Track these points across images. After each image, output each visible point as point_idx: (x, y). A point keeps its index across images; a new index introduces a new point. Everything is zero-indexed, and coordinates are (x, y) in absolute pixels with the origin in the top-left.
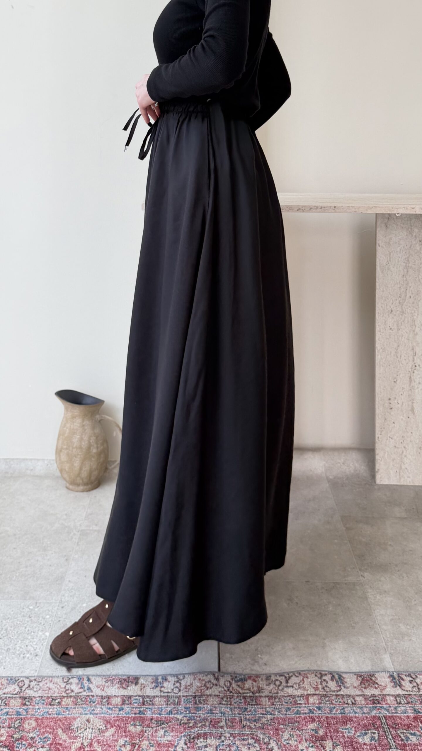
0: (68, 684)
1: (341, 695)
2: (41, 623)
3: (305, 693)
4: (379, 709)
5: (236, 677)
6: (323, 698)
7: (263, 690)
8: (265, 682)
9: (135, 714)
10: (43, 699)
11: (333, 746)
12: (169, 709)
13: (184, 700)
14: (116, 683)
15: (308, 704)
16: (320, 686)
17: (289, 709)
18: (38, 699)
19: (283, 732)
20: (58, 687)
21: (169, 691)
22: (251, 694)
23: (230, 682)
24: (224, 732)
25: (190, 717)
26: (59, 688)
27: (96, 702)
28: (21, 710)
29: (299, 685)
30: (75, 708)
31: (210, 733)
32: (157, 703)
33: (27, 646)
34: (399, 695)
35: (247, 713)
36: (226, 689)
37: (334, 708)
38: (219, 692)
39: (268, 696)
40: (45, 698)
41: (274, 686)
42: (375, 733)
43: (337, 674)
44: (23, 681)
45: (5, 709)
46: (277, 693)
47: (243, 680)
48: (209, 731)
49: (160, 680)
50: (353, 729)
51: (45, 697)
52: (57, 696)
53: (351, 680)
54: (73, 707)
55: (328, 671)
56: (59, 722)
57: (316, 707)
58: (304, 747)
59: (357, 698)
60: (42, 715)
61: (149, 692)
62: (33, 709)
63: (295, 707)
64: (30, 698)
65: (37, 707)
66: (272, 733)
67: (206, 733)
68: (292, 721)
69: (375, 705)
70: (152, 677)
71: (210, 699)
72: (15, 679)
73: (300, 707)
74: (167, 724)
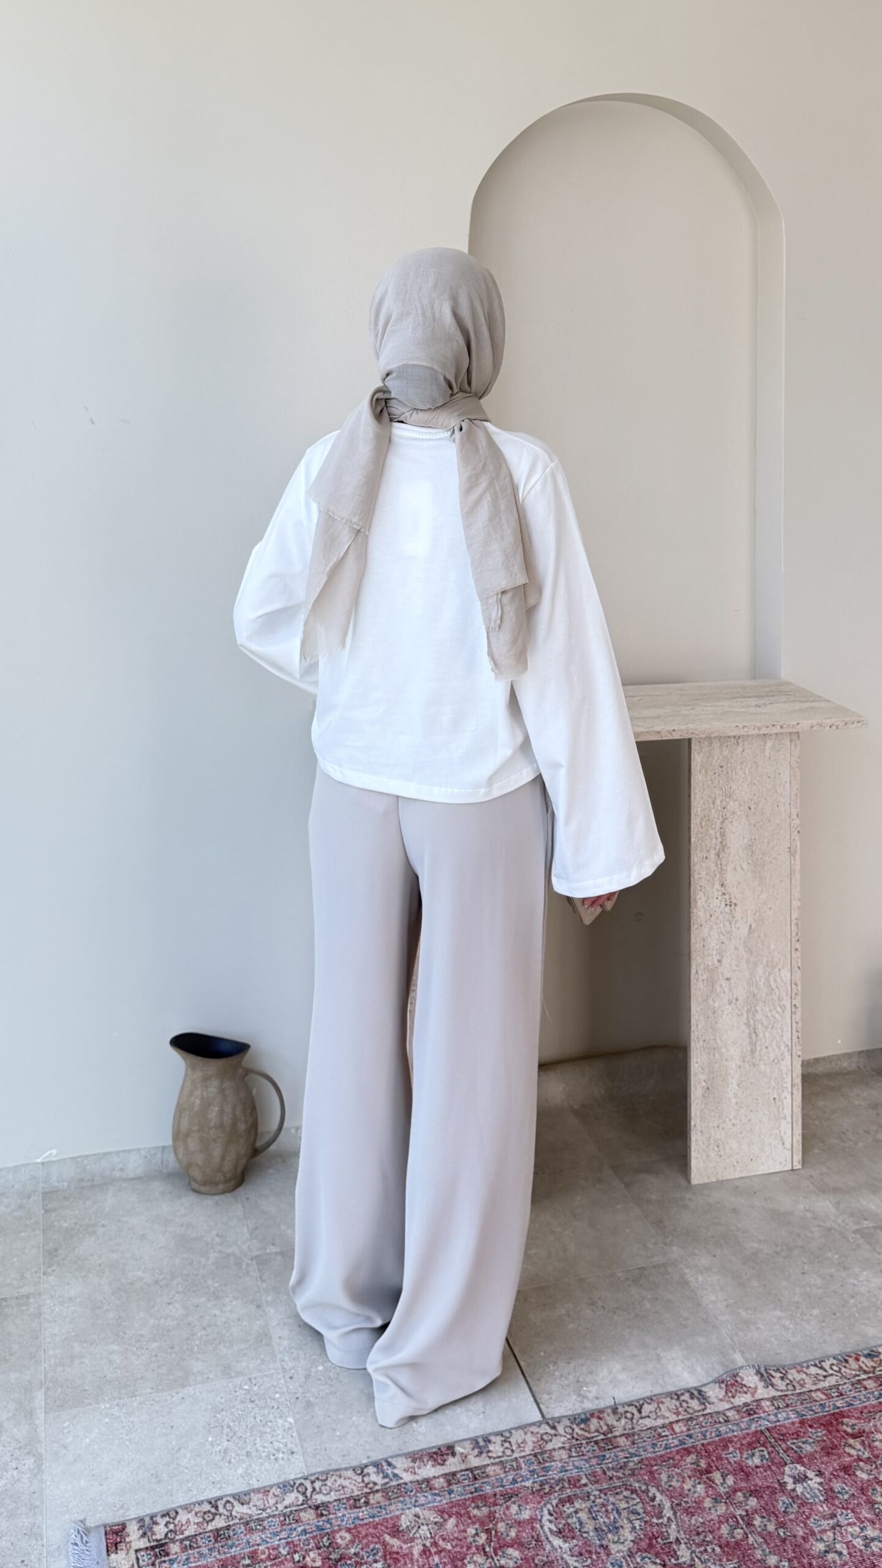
0: (364, 1476)
1: (709, 1414)
2: (273, 1407)
3: (667, 1421)
4: (757, 1421)
5: (575, 1419)
6: (690, 1422)
7: (614, 1428)
8: (612, 1416)
9: (472, 1493)
10: (342, 1502)
11: (722, 1476)
12: (510, 1478)
13: (524, 1462)
14: (428, 1460)
15: (675, 1433)
16: (680, 1409)
17: (656, 1445)
18: (335, 1504)
19: (659, 1474)
20: (354, 1482)
21: (500, 1454)
22: (602, 1437)
23: (570, 1427)
24: (590, 1490)
25: (541, 1481)
26: (356, 1484)
27: (414, 1491)
28: (321, 1523)
29: (656, 1414)
30: (390, 1504)
31: (575, 1495)
32: (491, 1473)
33: (271, 1443)
34: (775, 1397)
35: (607, 1461)
36: (569, 1436)
37: (707, 1431)
38: (563, 1443)
39: (624, 1435)
40: (345, 1501)
41: (627, 1420)
42: (762, 1451)
43: (695, 1389)
44: (303, 1485)
45: (300, 1526)
46: (633, 1428)
47: (585, 1421)
48: (573, 1493)
49: (482, 1443)
50: (738, 1451)
51: (343, 1499)
52: (358, 1496)
53: (714, 1393)
54: (387, 1503)
55: (684, 1390)
56: (379, 1526)
57: (687, 1436)
58: (690, 1487)
59: (729, 1414)
60: (353, 1523)
61: (475, 1462)
62: (336, 1518)
63: (662, 1440)
64: (325, 1505)
65: (340, 1514)
66: (646, 1478)
67: (569, 1496)
68: (663, 1459)
69: (752, 1417)
70: (469, 1442)
71: (554, 1453)
72: (289, 1483)
73: (668, 1440)
74: (517, 1495)
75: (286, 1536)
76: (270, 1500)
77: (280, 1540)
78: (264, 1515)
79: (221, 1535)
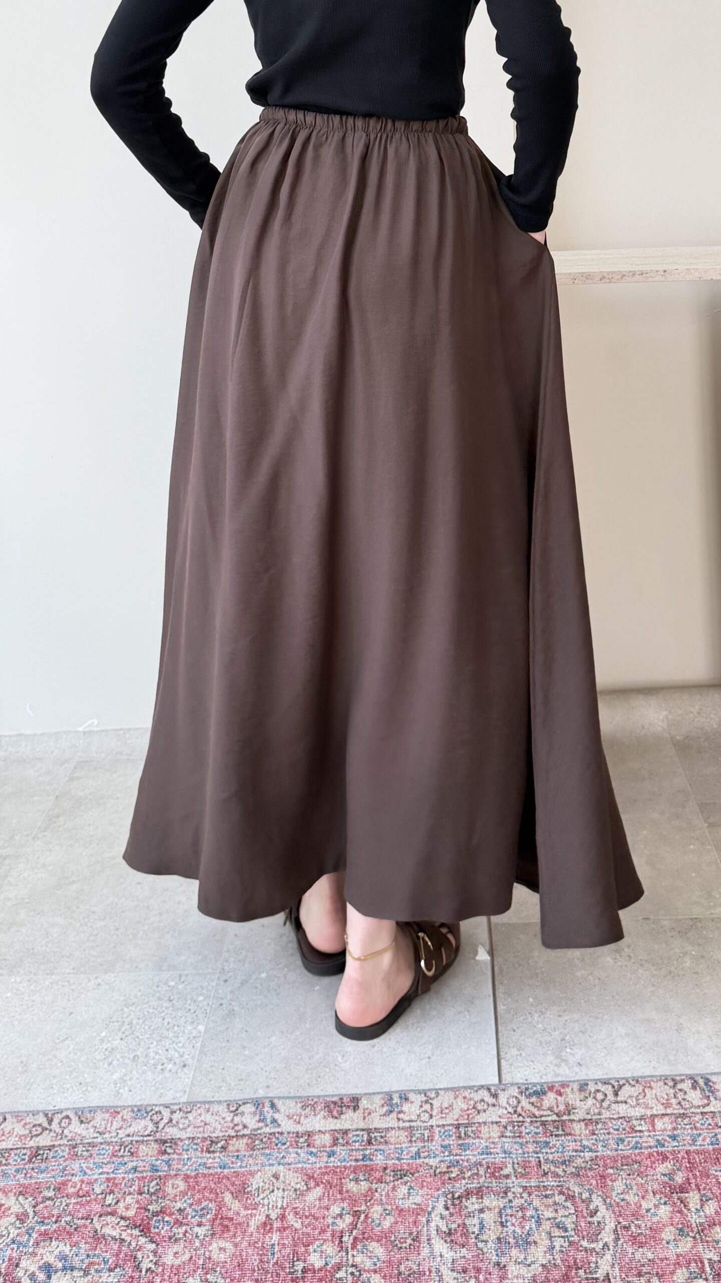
0: (237, 1115)
1: (711, 1112)
2: (190, 1010)
3: (649, 1113)
5: (527, 1089)
6: (680, 1120)
7: (575, 1109)
8: (577, 1095)
9: (357, 1160)
10: (195, 1141)
11: (702, 1200)
12: (414, 1149)
13: (440, 1132)
14: (321, 1110)
15: (655, 1131)
16: (673, 1101)
17: (622, 1140)
18: (187, 1142)
19: (613, 1181)
20: (221, 1120)
21: (414, 1117)
22: (555, 1117)
23: (516, 1098)
24: (511, 1185)
25: (451, 1161)
26: (222, 1122)
27: (288, 1143)
28: (158, 1163)
29: (637, 1100)
30: (251, 1156)
31: (488, 1187)
32: (392, 1140)
33: (167, 1050)
35: (549, 1151)
36: (510, 1110)
37: (700, 1135)
38: (500, 1117)
39: (584, 1120)
40: (199, 1140)
41: (594, 1101)
43: (702, 1078)
44: (160, 1113)
45: (132, 1161)
46: (599, 1114)
47: (541, 1094)
48: (486, 1185)
49: (396, 1100)
51: (198, 1138)
52: (219, 1137)
54: (247, 1154)
55: (687, 1075)
56: (225, 1181)
57: (670, 1136)
58: (651, 1206)
60: (196, 1170)
61: (377, 1122)
62: (179, 1160)
63: (633, 1137)
64: (173, 1142)
65: (186, 1156)
67: (480, 1188)
68: (627, 1161)
70: (382, 1096)
71: (484, 1129)
72: (145, 1109)
73: (640, 1137)
74: (413, 1175)
75: (111, 1170)
76: (115, 1123)
77: (101, 1174)
78: (100, 1140)
79: (39, 1154)
